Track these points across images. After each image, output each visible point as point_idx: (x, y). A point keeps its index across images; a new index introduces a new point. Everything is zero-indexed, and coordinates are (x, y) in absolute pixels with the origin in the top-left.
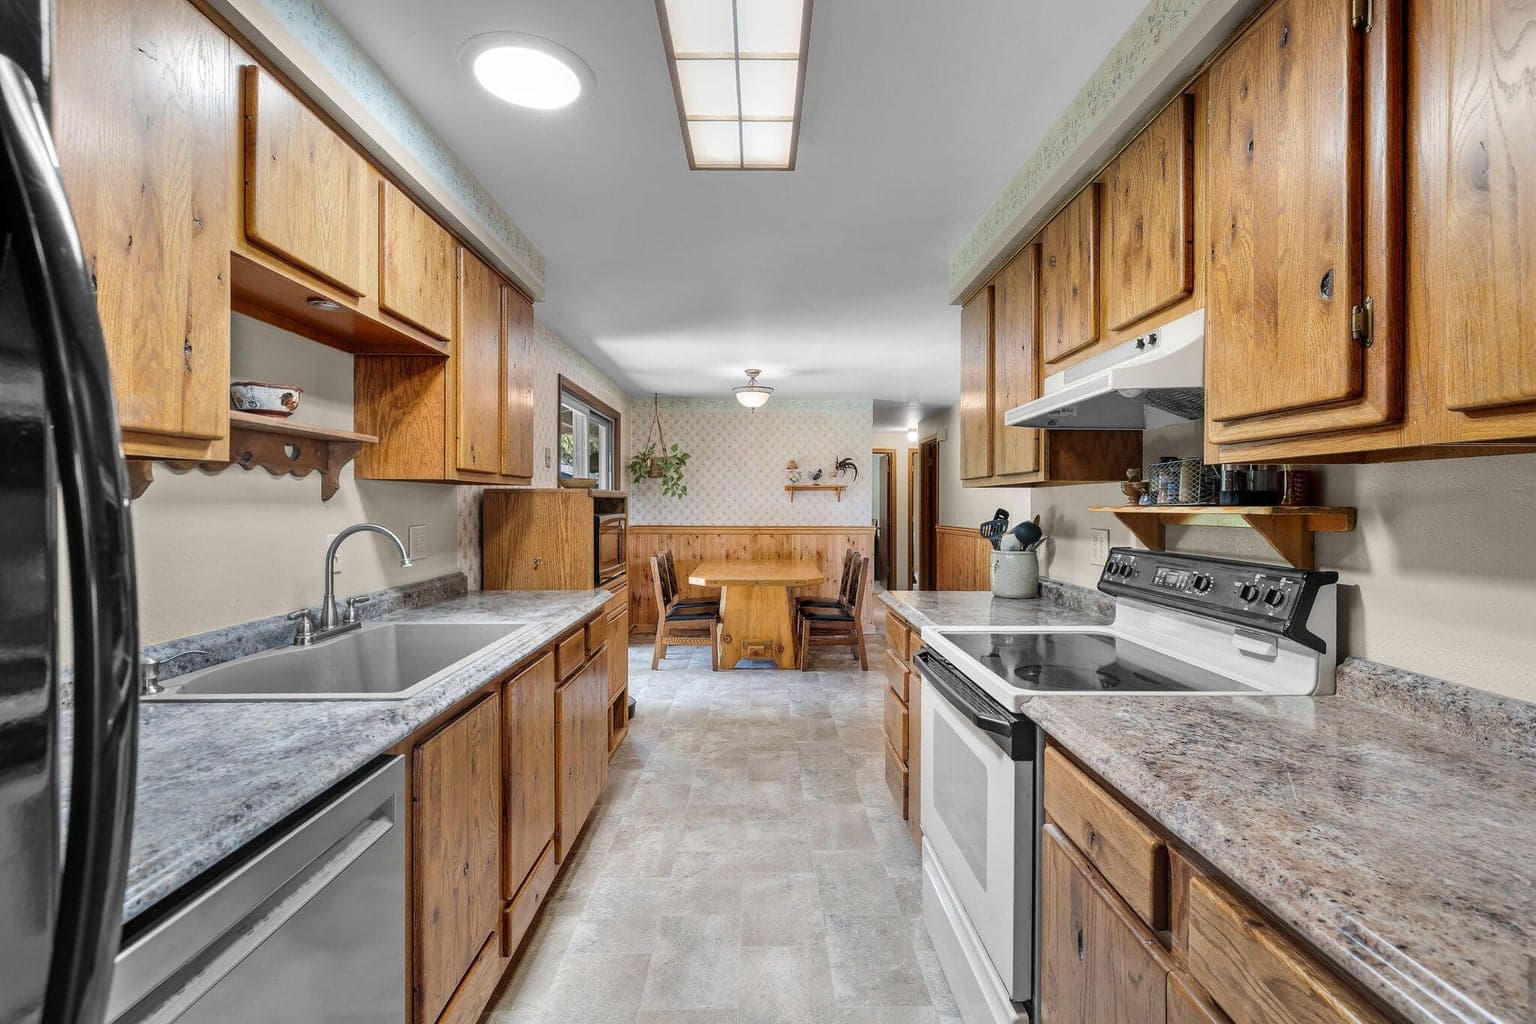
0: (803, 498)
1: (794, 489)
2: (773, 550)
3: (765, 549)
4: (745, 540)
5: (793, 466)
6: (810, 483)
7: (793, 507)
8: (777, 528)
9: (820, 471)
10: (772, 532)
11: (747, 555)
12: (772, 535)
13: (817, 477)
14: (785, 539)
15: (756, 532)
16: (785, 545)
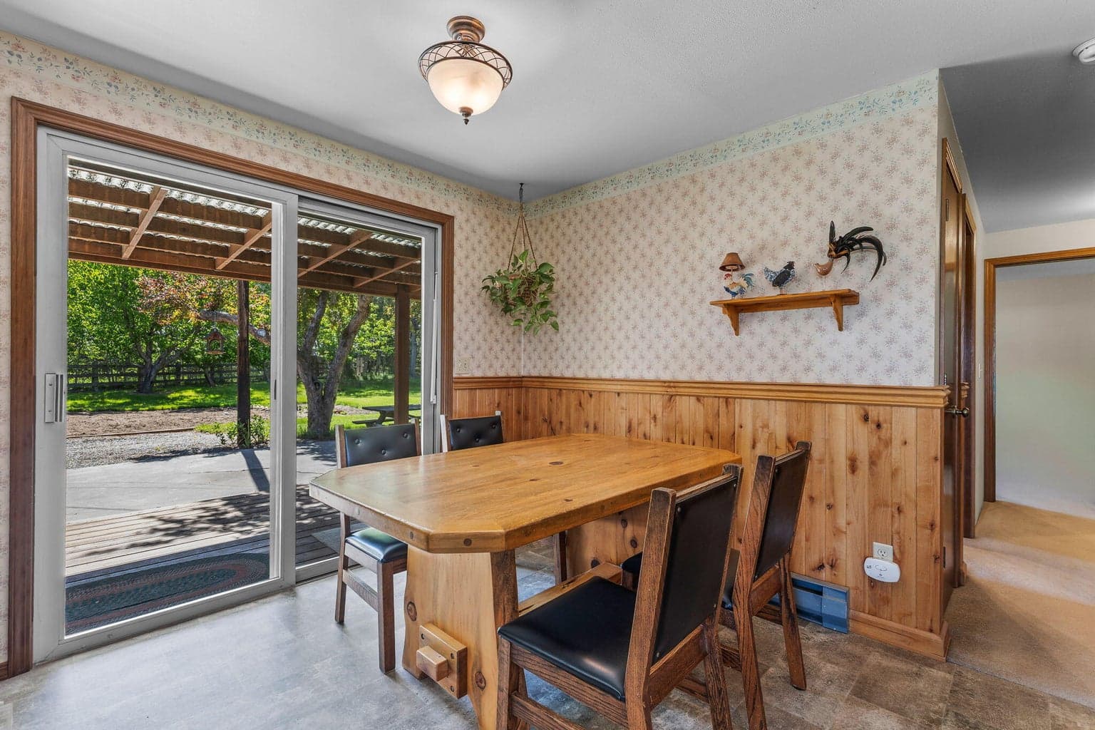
0: (761, 327)
1: (738, 310)
2: (701, 425)
3: (686, 423)
4: (657, 404)
5: (733, 264)
6: (773, 293)
7: (740, 345)
8: (709, 384)
9: (790, 266)
10: (702, 391)
11: (656, 432)
12: (698, 399)
13: (782, 279)
14: (723, 405)
15: (672, 391)
16: (723, 420)
